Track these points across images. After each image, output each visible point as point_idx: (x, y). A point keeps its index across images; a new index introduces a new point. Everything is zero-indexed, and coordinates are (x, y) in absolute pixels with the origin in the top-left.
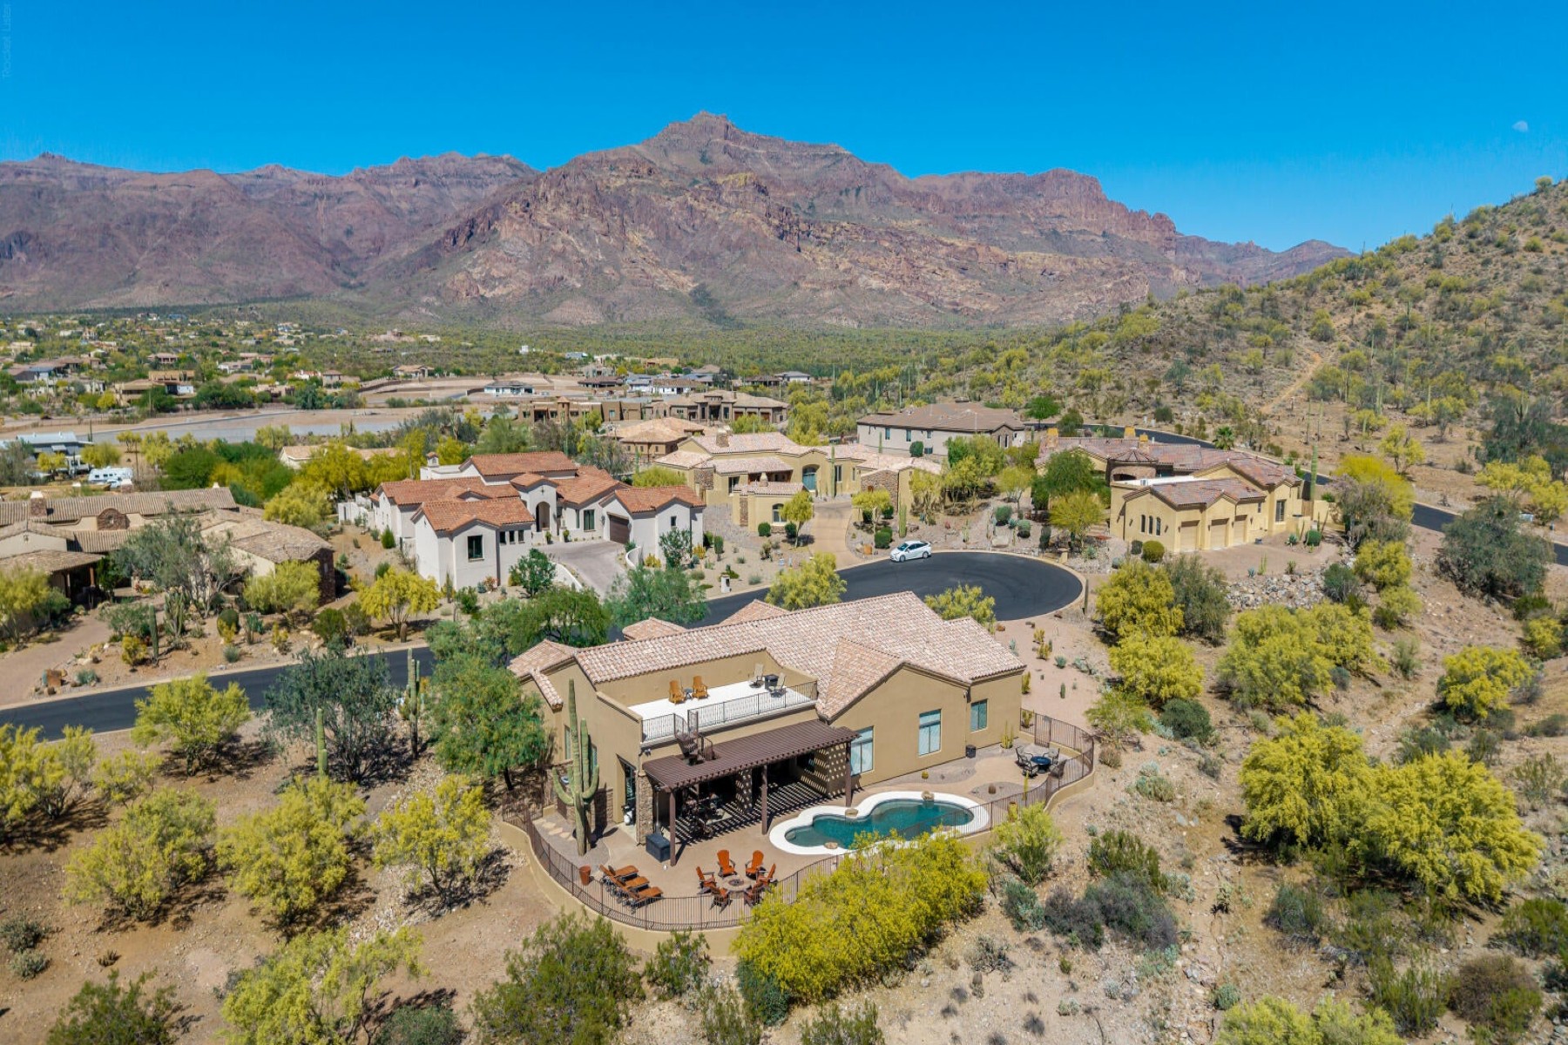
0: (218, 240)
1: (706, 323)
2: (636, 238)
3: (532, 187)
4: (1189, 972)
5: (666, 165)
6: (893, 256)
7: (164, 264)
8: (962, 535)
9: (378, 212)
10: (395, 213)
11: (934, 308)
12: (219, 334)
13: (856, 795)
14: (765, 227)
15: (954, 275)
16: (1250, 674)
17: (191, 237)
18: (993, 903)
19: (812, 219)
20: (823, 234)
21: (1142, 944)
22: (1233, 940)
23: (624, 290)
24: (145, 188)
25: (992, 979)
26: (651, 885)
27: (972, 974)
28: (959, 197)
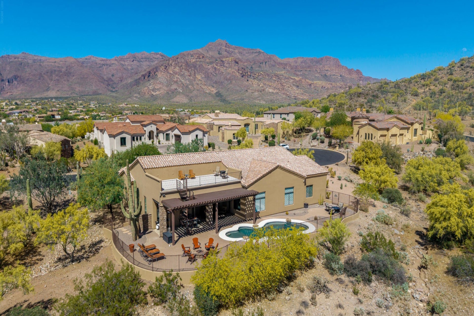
0: (74, 78)
1: (219, 102)
2: (199, 77)
3: (167, 61)
4: (414, 295)
5: (207, 55)
6: (276, 82)
7: (58, 85)
8: (300, 143)
9: (121, 69)
10: (126, 69)
11: (289, 98)
12: (73, 104)
13: (258, 220)
14: (237, 74)
15: (295, 88)
16: (417, 179)
17: (66, 77)
18: (319, 263)
19: (252, 71)
20: (255, 76)
21: (391, 282)
22: (432, 281)
23: (195, 92)
24: (52, 62)
25: (321, 297)
26: (160, 252)
27: (311, 295)
28: (296, 65)
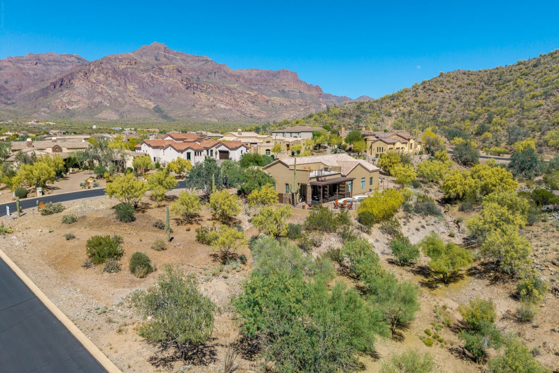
1: (160, 119)
2: (131, 87)
3: (88, 67)
5: (142, 61)
6: (229, 97)
9: (19, 74)
10: (27, 75)
11: (244, 116)
14: (181, 85)
15: (250, 105)
19: (199, 83)
20: (203, 88)
22: (453, 215)
23: (127, 107)
28: (251, 77)
